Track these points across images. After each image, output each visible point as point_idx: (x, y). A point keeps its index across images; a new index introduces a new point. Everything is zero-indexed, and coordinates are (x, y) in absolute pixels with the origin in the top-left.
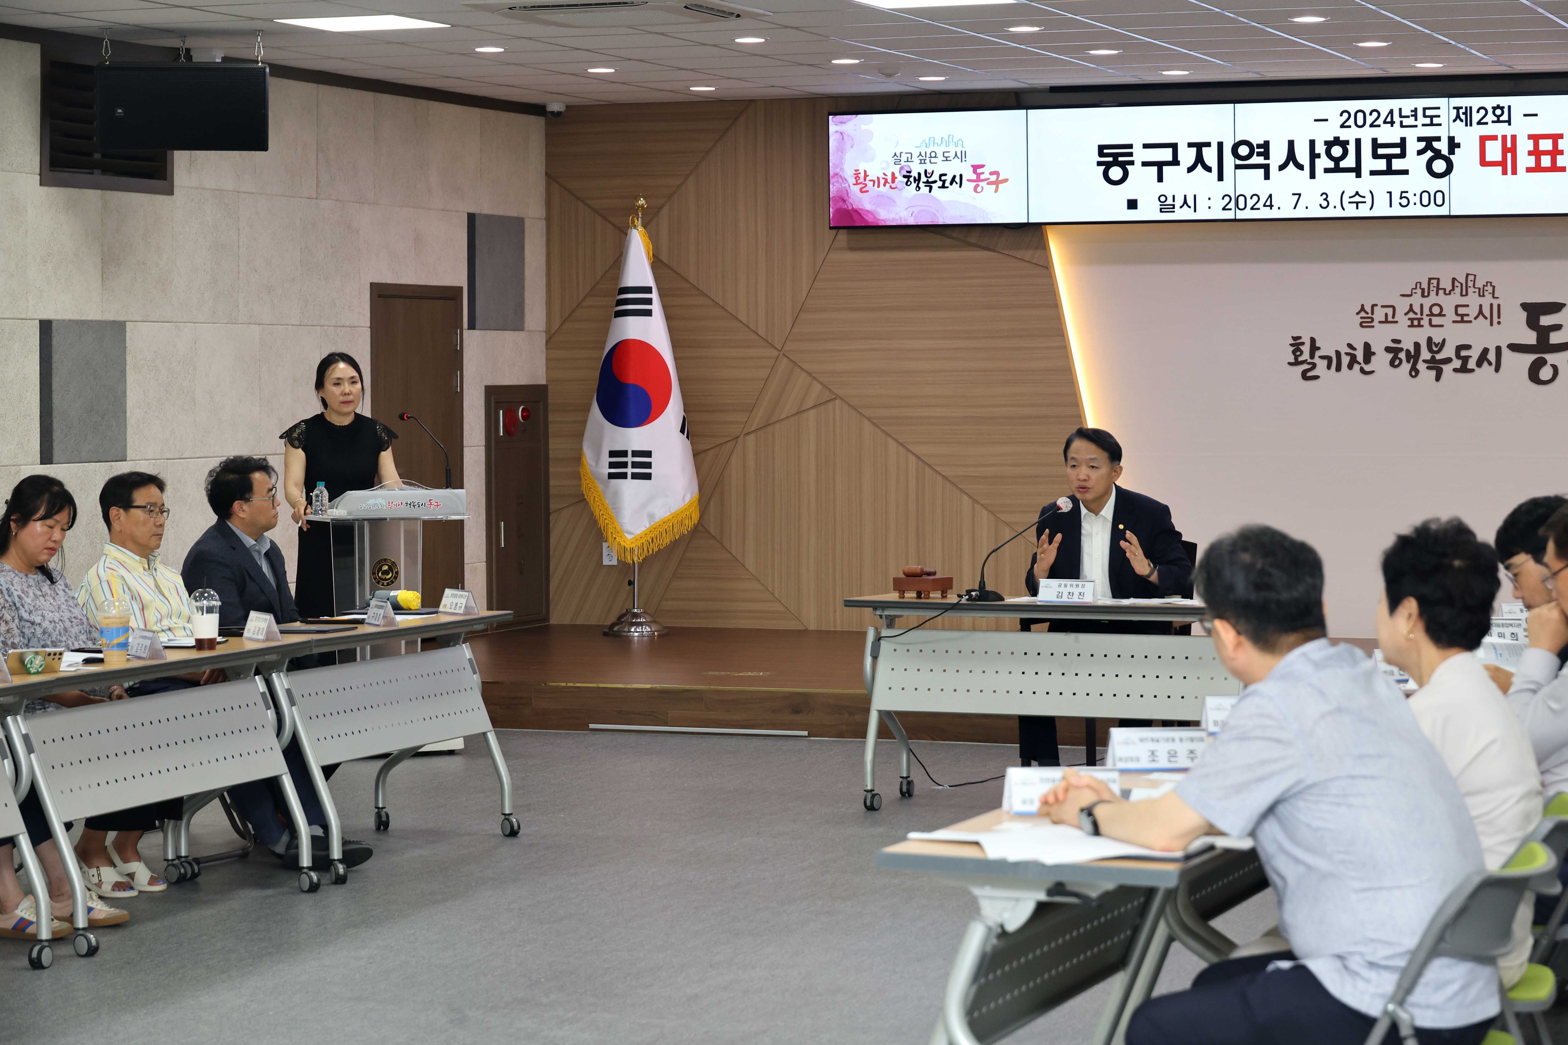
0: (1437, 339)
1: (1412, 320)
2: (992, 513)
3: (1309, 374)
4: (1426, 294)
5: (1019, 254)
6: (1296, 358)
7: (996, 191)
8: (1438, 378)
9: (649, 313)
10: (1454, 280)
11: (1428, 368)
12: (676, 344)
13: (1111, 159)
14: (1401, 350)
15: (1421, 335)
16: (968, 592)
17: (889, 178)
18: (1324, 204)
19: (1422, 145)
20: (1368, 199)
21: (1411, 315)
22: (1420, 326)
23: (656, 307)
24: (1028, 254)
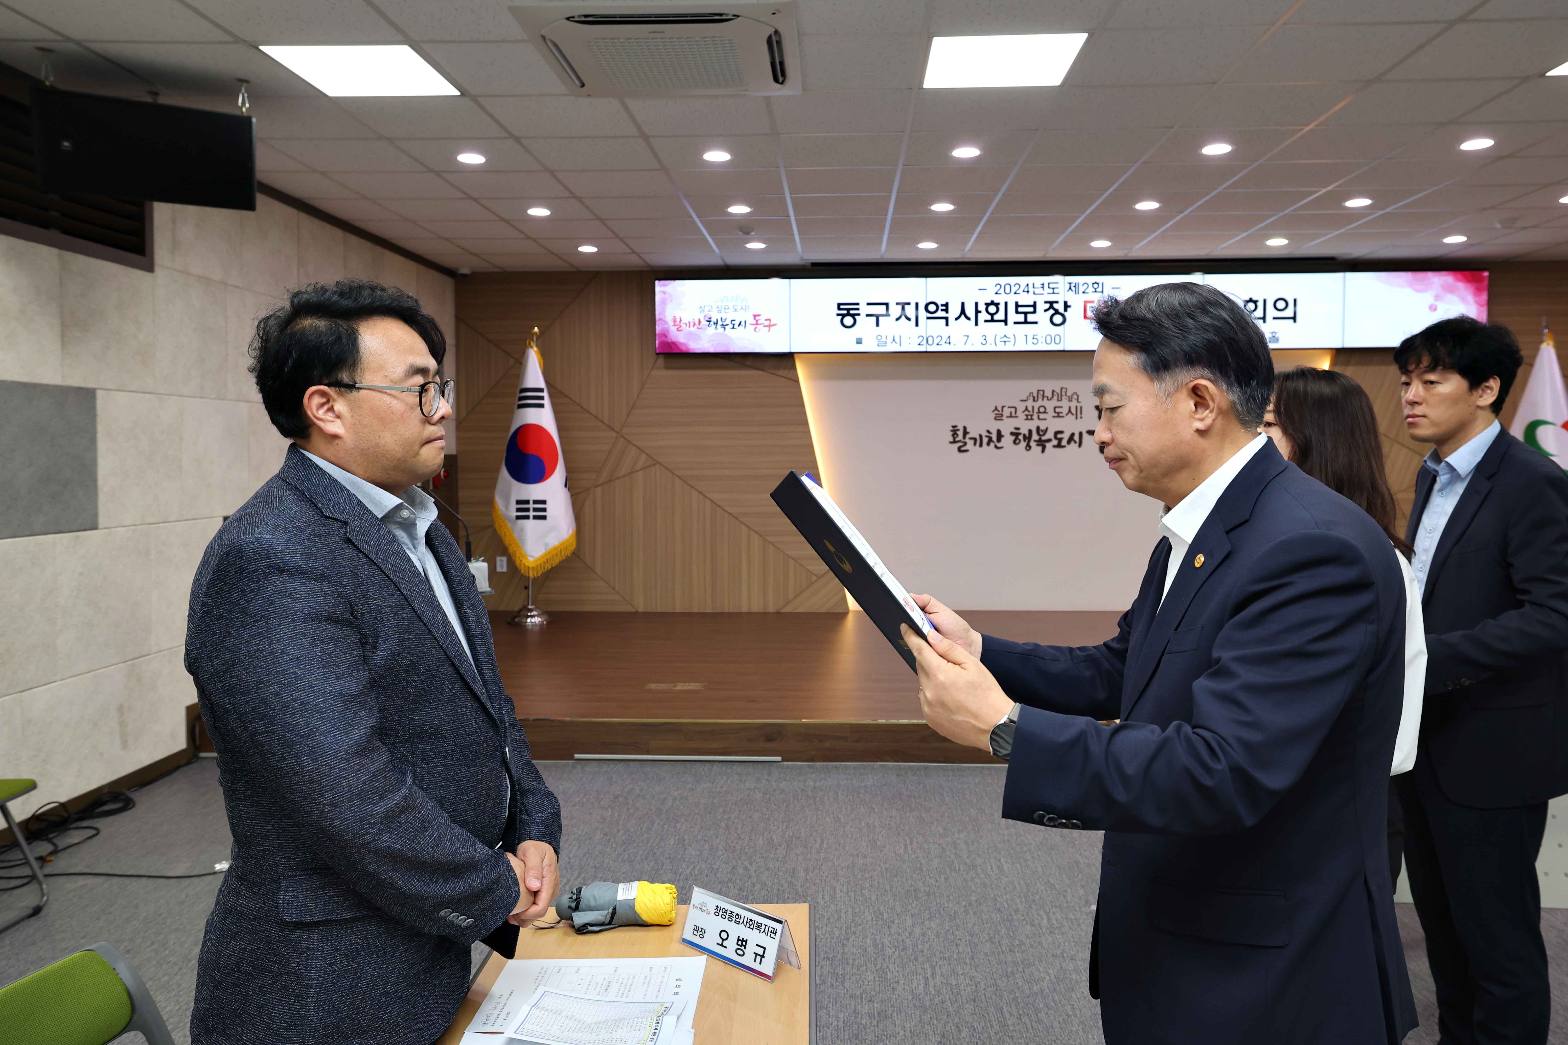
1: (1027, 415)
2: (761, 536)
3: (963, 449)
4: (1036, 399)
5: (780, 372)
6: (954, 438)
7: (769, 331)
8: (1043, 451)
9: (542, 406)
10: (1053, 391)
11: (1037, 445)
12: (560, 429)
13: (845, 312)
14: (1020, 434)
15: (1033, 425)
17: (697, 322)
18: (984, 342)
19: (1048, 306)
20: (1012, 339)
21: (1027, 413)
22: (1032, 419)
23: (547, 402)
24: (785, 375)
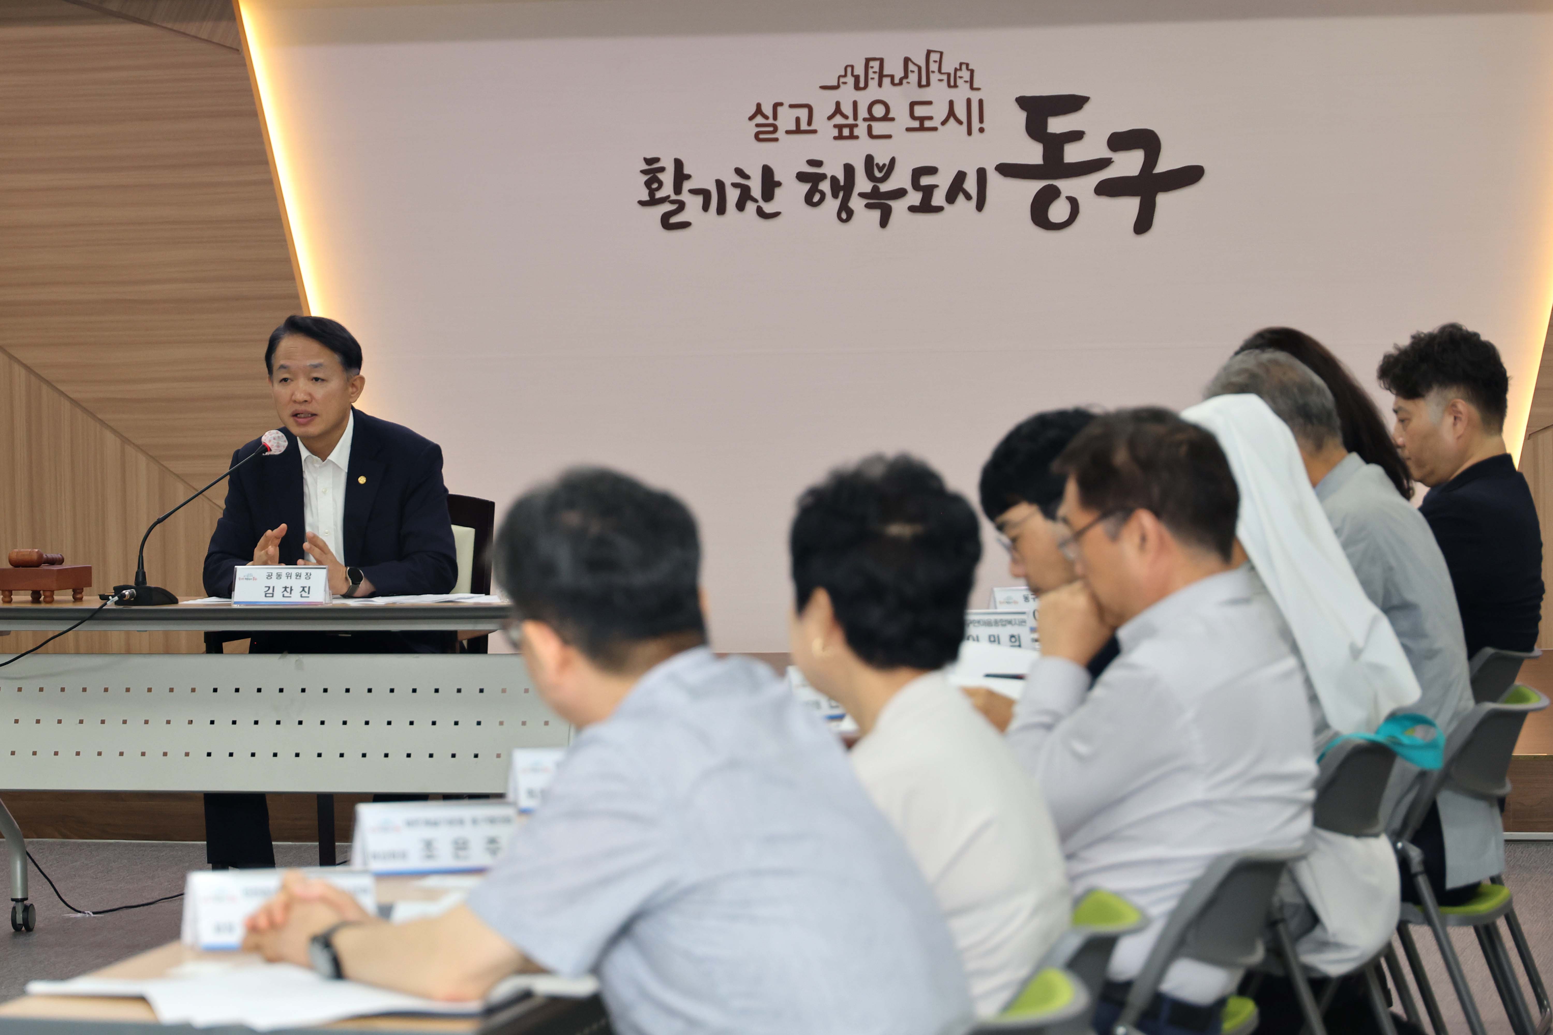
0: (881, 159)
1: (840, 127)
2: (154, 459)
3: (674, 220)
4: (862, 85)
5: (192, 28)
6: (652, 193)
8: (884, 223)
10: (907, 60)
11: (868, 206)
14: (823, 177)
15: (855, 153)
16: (118, 590)
21: (838, 120)
22: (852, 137)
24: (204, 29)
